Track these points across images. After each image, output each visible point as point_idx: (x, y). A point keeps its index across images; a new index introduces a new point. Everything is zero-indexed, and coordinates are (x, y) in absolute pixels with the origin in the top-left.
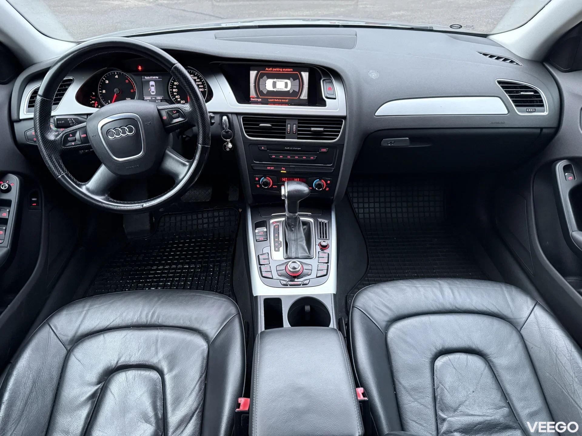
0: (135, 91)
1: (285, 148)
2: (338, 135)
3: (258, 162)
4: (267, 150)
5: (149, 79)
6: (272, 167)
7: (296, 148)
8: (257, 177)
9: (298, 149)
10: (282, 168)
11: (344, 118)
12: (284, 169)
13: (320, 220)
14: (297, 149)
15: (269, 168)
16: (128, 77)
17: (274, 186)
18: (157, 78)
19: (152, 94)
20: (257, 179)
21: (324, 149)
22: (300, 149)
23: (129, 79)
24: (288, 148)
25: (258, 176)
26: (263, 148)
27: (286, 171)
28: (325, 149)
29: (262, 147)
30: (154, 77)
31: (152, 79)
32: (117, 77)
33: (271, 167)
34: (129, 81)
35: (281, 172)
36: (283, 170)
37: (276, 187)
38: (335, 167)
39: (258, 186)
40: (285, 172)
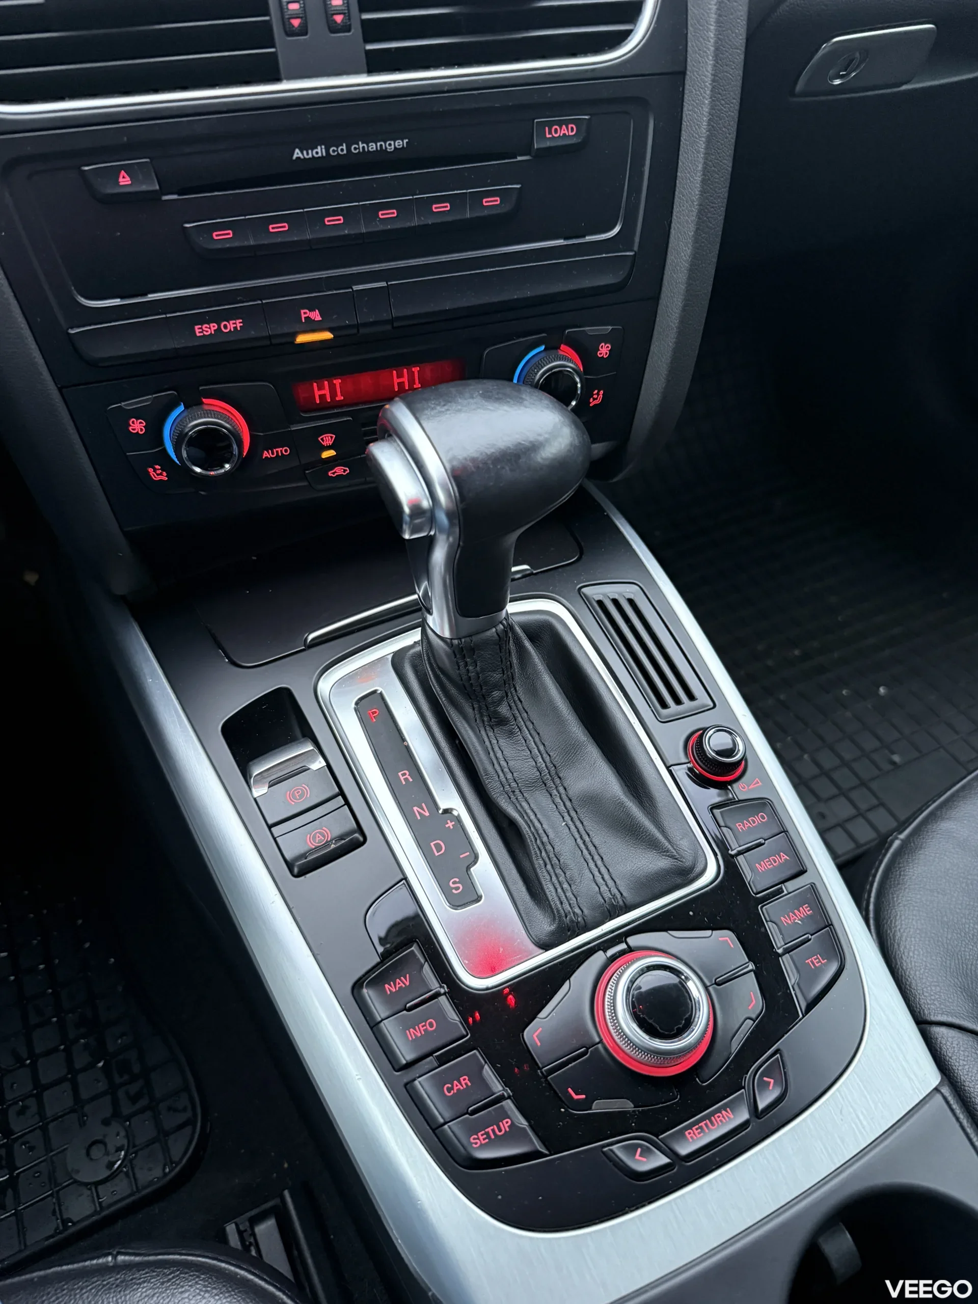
1: (297, 153)
3: (117, 302)
4: (164, 191)
6: (229, 315)
7: (373, 147)
8: (137, 414)
9: (392, 145)
10: (305, 313)
12: (316, 316)
13: (595, 592)
14: (383, 151)
15: (206, 330)
17: (270, 448)
20: (137, 426)
21: (560, 124)
22: (399, 144)
24: (320, 151)
25: (145, 400)
26: (124, 180)
27: (331, 330)
28: (567, 123)
29: (116, 171)
33: (217, 318)
35: (301, 339)
36: (313, 327)
37: (284, 451)
38: (636, 248)
39: (157, 474)
40: (328, 335)
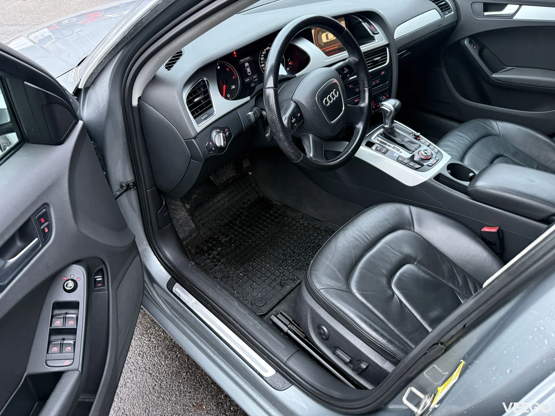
0: (236, 76)
2: (386, 59)
5: (243, 61)
11: (388, 45)
16: (228, 65)
18: (249, 58)
19: (249, 74)
21: (383, 72)
23: (229, 66)
26: (351, 86)
29: (350, 86)
30: (247, 59)
31: (245, 61)
32: (219, 68)
34: (229, 68)
38: (390, 83)
